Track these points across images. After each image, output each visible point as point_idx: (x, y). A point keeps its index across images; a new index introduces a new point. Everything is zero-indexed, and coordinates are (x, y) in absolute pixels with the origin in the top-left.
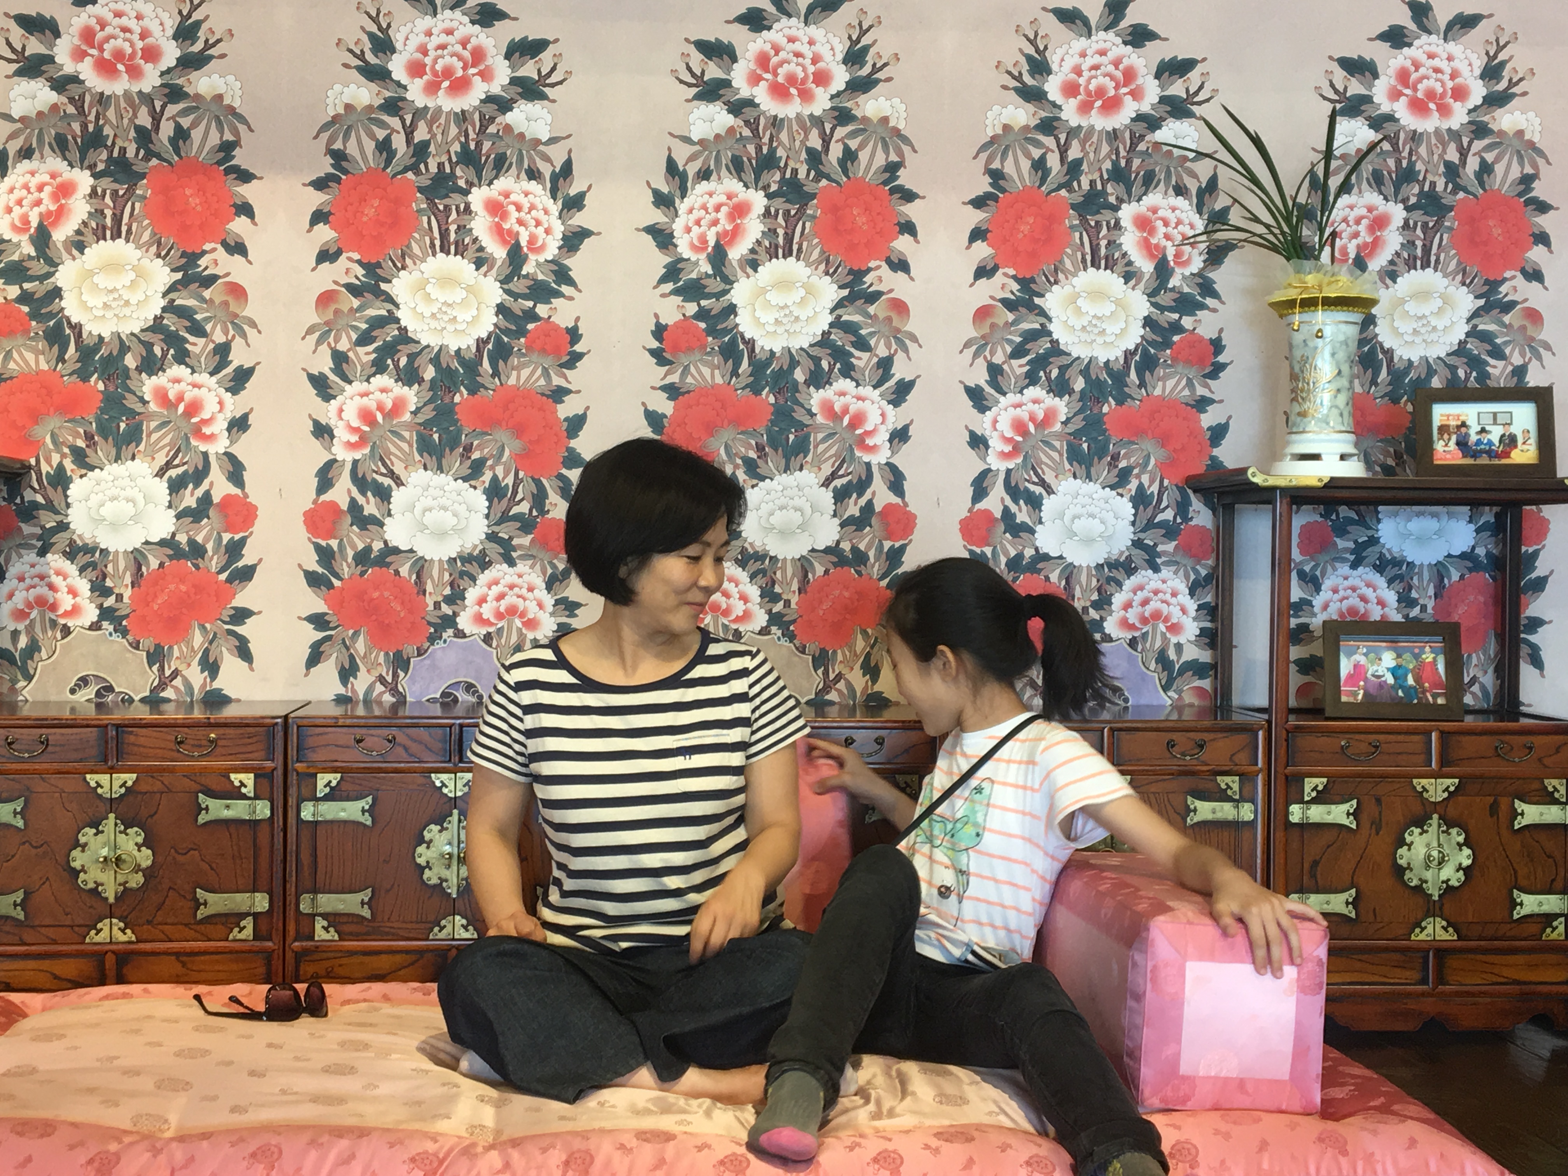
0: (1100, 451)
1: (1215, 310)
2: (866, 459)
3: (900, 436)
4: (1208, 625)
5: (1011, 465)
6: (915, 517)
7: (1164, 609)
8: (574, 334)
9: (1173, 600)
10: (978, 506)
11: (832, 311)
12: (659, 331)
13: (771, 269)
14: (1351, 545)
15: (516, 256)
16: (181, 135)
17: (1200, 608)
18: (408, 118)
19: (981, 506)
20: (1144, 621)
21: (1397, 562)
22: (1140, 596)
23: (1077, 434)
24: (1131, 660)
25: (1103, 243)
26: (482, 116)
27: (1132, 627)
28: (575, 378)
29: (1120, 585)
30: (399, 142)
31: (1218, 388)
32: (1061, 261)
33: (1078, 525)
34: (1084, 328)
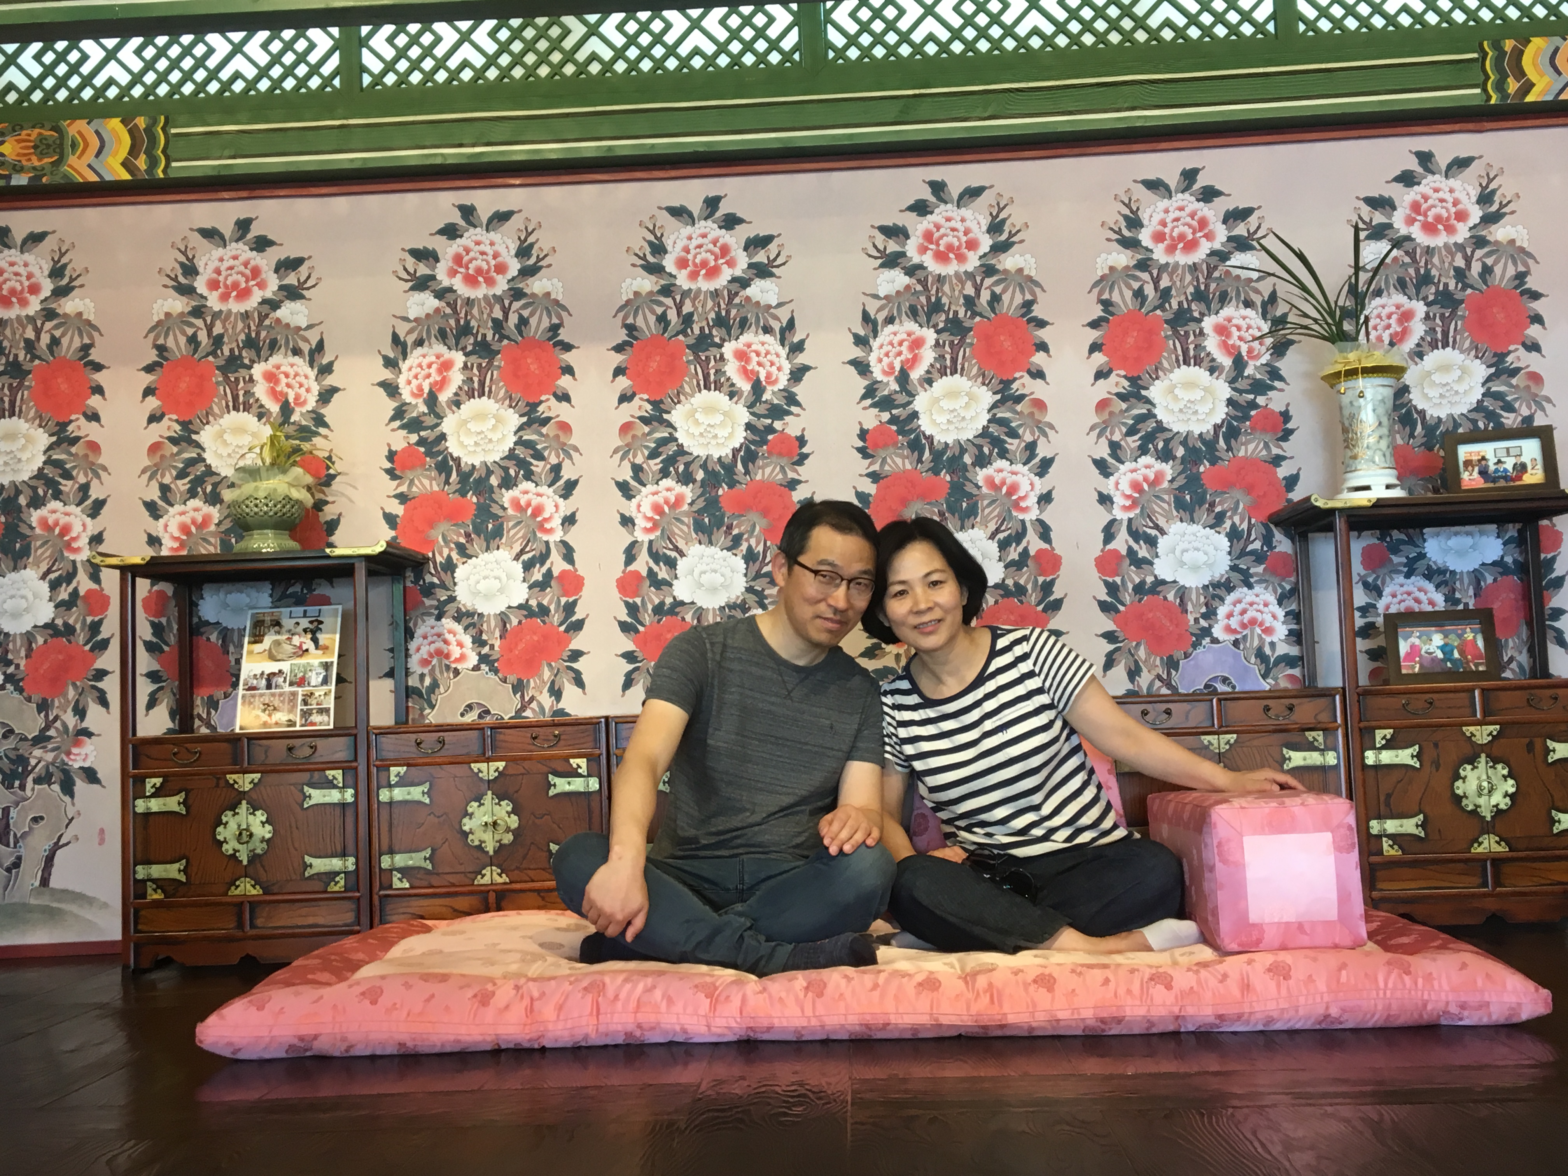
0: (1200, 500)
1: (1282, 390)
2: (1021, 517)
3: (1045, 499)
4: (1295, 627)
5: (1132, 515)
6: (1060, 558)
7: (1259, 616)
8: (801, 441)
9: (1266, 609)
10: (1108, 547)
11: (989, 411)
12: (863, 434)
13: (942, 384)
14: (1404, 560)
15: (758, 388)
16: (523, 322)
17: (1287, 614)
18: (678, 298)
19: (1110, 547)
20: (1244, 626)
21: (1442, 571)
22: (1239, 607)
23: (1181, 489)
24: (1236, 657)
25: (1192, 347)
26: (729, 291)
27: (1235, 631)
28: (804, 472)
29: (1222, 600)
30: (672, 315)
31: (1289, 447)
32: (1160, 363)
33: (1186, 557)
34: (1181, 410)
